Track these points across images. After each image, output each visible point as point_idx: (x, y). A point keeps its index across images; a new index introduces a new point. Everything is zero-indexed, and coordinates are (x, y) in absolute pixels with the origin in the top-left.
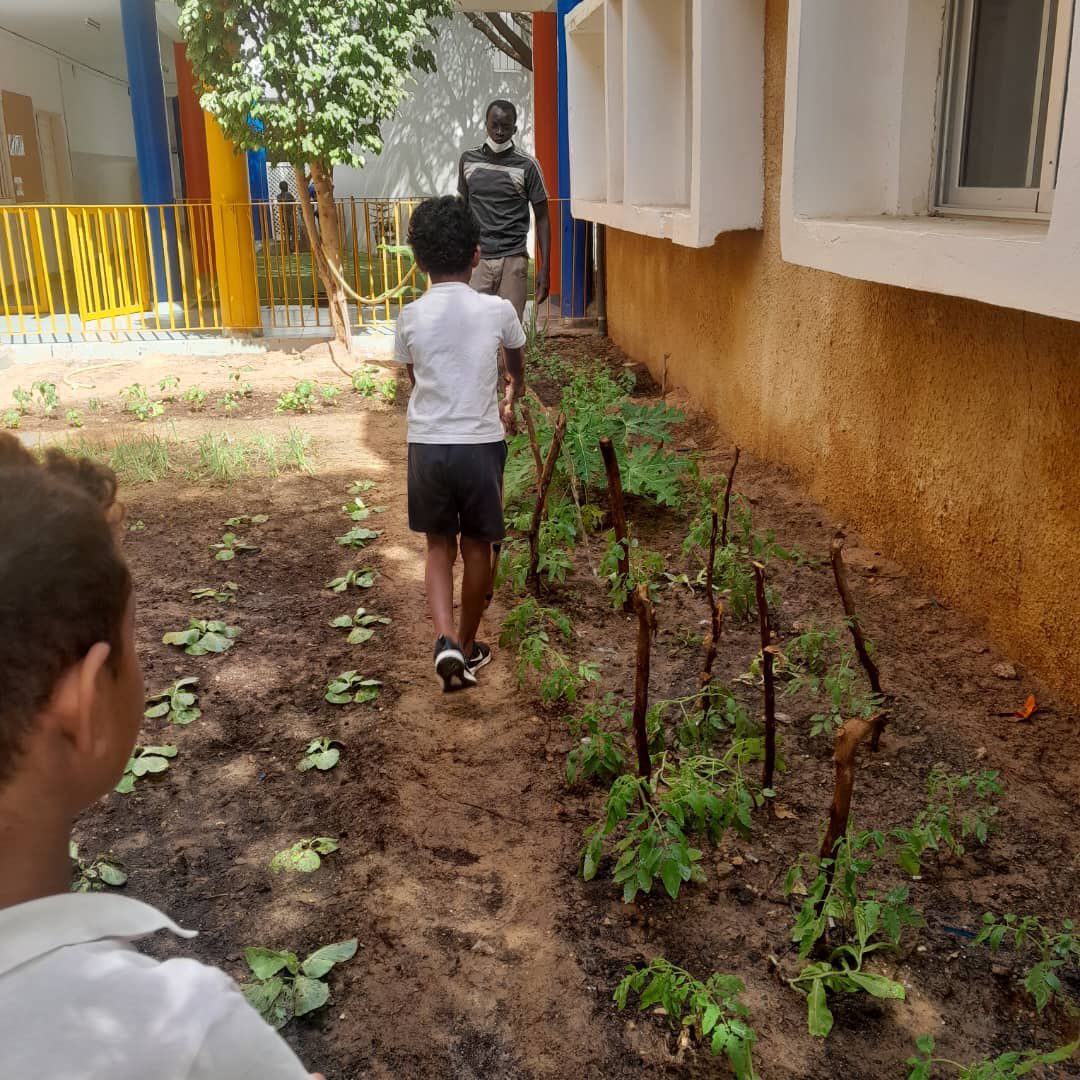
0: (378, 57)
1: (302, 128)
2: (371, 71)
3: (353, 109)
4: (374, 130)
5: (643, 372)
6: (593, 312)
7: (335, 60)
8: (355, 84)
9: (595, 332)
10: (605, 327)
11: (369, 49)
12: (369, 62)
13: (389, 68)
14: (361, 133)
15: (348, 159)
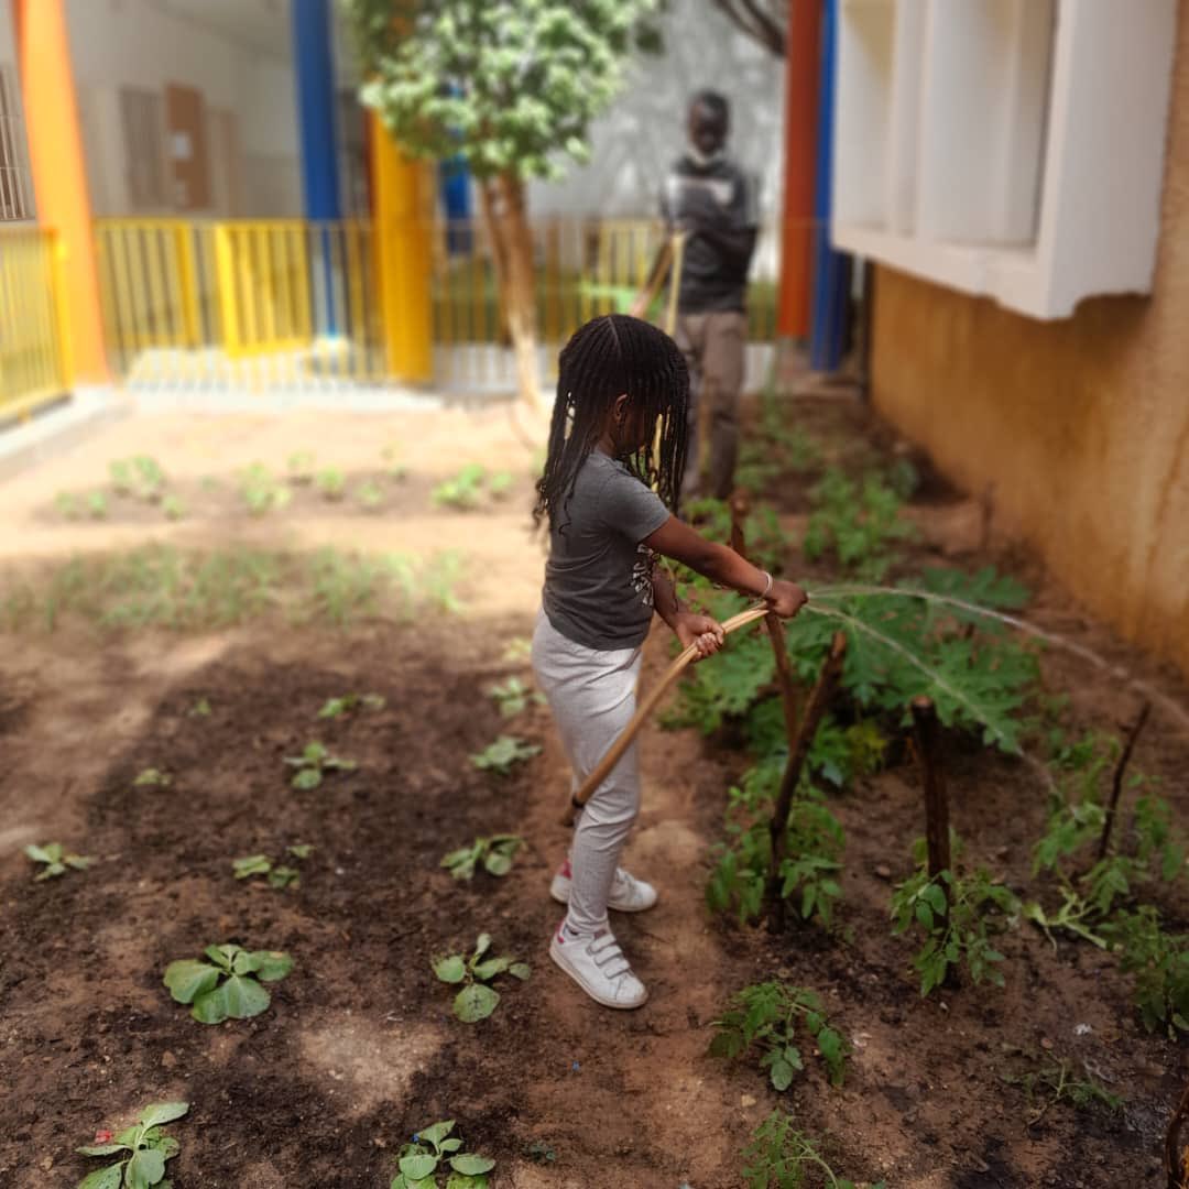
0: (588, 38)
1: (485, 131)
2: (576, 54)
3: (552, 105)
4: (579, 132)
5: (922, 460)
6: (851, 367)
7: (531, 42)
8: (557, 73)
9: (851, 394)
10: (866, 389)
11: (577, 27)
12: (575, 42)
13: (603, 52)
14: (561, 137)
15: (542, 171)
